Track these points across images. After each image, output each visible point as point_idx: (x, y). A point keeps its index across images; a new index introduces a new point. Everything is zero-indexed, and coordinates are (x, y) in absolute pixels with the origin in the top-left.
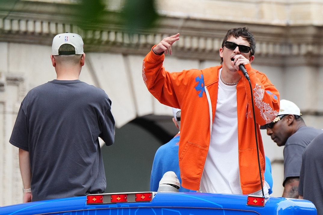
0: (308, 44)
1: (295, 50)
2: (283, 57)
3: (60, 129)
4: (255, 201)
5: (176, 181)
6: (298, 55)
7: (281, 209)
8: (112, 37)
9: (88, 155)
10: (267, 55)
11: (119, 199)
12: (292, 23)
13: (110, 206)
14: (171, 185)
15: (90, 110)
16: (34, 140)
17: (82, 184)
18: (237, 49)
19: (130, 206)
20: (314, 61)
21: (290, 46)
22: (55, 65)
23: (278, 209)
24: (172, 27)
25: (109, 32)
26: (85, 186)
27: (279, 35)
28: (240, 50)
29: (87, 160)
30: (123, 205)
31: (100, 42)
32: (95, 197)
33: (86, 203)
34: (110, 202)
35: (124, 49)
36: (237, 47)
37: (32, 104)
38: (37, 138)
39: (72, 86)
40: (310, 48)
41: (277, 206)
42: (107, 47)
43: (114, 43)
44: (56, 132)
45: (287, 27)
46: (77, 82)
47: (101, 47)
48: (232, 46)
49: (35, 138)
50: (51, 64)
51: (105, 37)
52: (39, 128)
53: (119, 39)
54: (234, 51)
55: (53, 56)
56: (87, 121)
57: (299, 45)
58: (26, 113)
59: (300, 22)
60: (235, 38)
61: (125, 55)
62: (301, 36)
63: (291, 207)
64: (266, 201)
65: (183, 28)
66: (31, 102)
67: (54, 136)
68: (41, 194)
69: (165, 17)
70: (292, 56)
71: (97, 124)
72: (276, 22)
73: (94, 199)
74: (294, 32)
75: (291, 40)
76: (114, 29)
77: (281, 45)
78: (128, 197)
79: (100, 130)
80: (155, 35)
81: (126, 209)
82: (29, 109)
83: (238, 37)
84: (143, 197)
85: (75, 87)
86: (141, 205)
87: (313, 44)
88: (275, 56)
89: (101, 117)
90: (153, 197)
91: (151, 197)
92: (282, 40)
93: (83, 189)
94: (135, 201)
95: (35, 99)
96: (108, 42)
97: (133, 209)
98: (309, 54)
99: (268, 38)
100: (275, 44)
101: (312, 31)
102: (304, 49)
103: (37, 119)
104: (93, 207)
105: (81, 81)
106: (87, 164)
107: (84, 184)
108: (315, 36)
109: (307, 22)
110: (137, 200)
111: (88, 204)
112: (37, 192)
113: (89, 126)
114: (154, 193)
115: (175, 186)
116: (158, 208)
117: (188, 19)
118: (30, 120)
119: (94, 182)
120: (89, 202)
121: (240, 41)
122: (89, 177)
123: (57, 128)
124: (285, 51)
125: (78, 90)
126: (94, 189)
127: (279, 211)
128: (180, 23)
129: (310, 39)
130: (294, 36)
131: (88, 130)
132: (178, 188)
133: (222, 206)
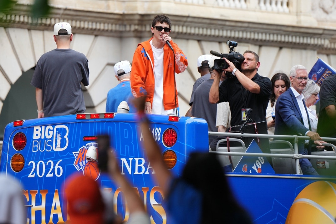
0: (135, 25)
1: (128, 28)
2: (121, 32)
3: (60, 76)
4: (173, 119)
5: (127, 107)
6: (129, 31)
7: (188, 123)
8: (22, 19)
9: (76, 91)
10: (111, 31)
11: (95, 116)
12: (126, 12)
13: (90, 120)
14: (125, 109)
15: (77, 66)
16: (46, 83)
17: (73, 107)
18: (163, 31)
19: (101, 120)
20: (139, 34)
21: (125, 26)
22: (56, 41)
23: (186, 123)
24: (57, 14)
25: (20, 16)
26: (75, 108)
27: (119, 19)
28: (164, 31)
29: (76, 93)
30: (97, 120)
31: (14, 22)
32: (81, 115)
33: (76, 118)
34: (90, 118)
35: (28, 26)
36: (163, 29)
37: (44, 62)
38: (47, 81)
39: (67, 52)
40: (137, 27)
41: (186, 122)
42: (19, 25)
43: (23, 23)
44: (58, 78)
45: (123, 15)
46: (69, 50)
47: (15, 25)
48: (160, 29)
49: (46, 81)
50: (54, 40)
51: (17, 19)
52: (49, 75)
53: (26, 20)
54: (161, 32)
55: (55, 36)
56: (76, 72)
57: (130, 25)
58: (40, 68)
59: (131, 12)
60: (161, 24)
61: (29, 30)
62: (131, 20)
63: (194, 122)
64: (179, 119)
65: (63, 14)
66: (44, 61)
67: (57, 80)
68: (49, 113)
69: (53, 8)
70: (126, 31)
71: (81, 73)
72: (117, 11)
73: (81, 116)
74: (127, 17)
75: (125, 23)
76: (23, 14)
77: (120, 25)
78: (100, 115)
79: (83, 77)
80: (47, 19)
81: (99, 122)
82: (43, 65)
83: (163, 23)
84: (109, 116)
85: (69, 52)
86: (107, 120)
87: (138, 25)
88: (116, 31)
89: (83, 69)
90: (115, 115)
91: (113, 116)
92: (120, 22)
93: (74, 110)
94: (104, 118)
95: (46, 60)
96: (19, 22)
97: (103, 122)
98: (136, 31)
99: (112, 21)
100: (116, 24)
101: (137, 17)
102: (133, 28)
103: (47, 71)
104: (80, 121)
105: (72, 49)
106: (76, 96)
107: (75, 107)
108: (139, 20)
109: (135, 12)
110: (105, 117)
111: (77, 119)
112: (47, 112)
113: (77, 75)
114: (115, 113)
115: (127, 110)
116: (117, 122)
117: (66, 9)
118: (43, 71)
119: (80, 106)
120: (78, 118)
121: (164, 25)
122: (77, 103)
123: (59, 76)
124: (122, 29)
125: (71, 54)
126: (79, 110)
127: (187, 124)
128: (61, 12)
129: (136, 22)
130: (127, 20)
131: (77, 77)
132: (128, 111)
133: (154, 121)
